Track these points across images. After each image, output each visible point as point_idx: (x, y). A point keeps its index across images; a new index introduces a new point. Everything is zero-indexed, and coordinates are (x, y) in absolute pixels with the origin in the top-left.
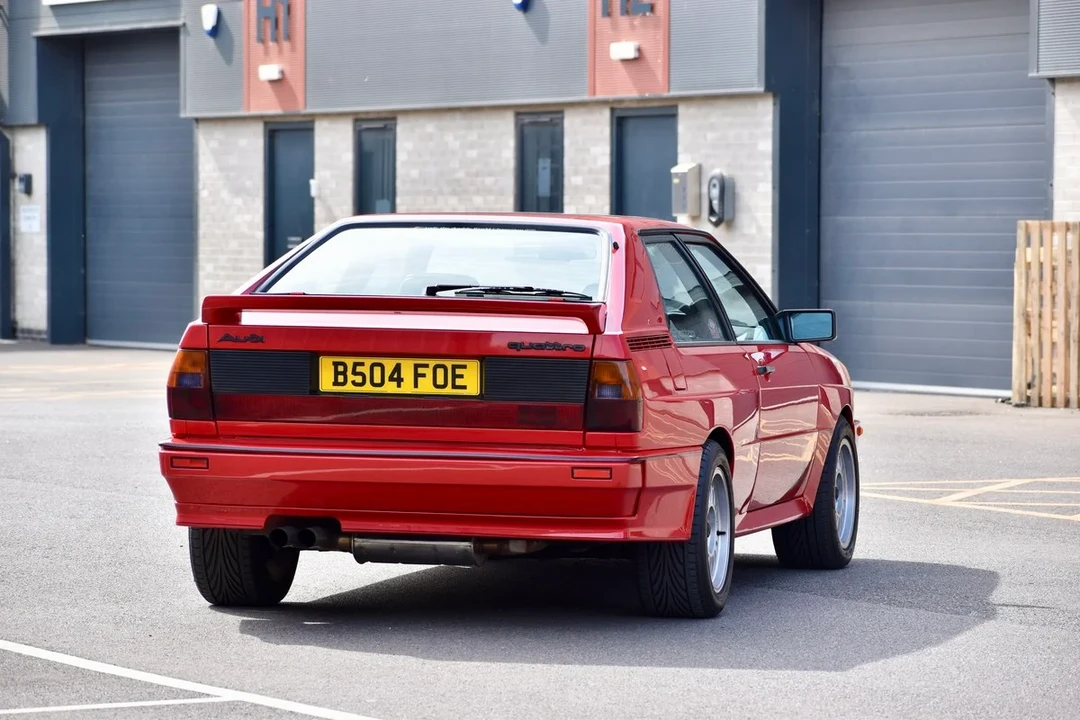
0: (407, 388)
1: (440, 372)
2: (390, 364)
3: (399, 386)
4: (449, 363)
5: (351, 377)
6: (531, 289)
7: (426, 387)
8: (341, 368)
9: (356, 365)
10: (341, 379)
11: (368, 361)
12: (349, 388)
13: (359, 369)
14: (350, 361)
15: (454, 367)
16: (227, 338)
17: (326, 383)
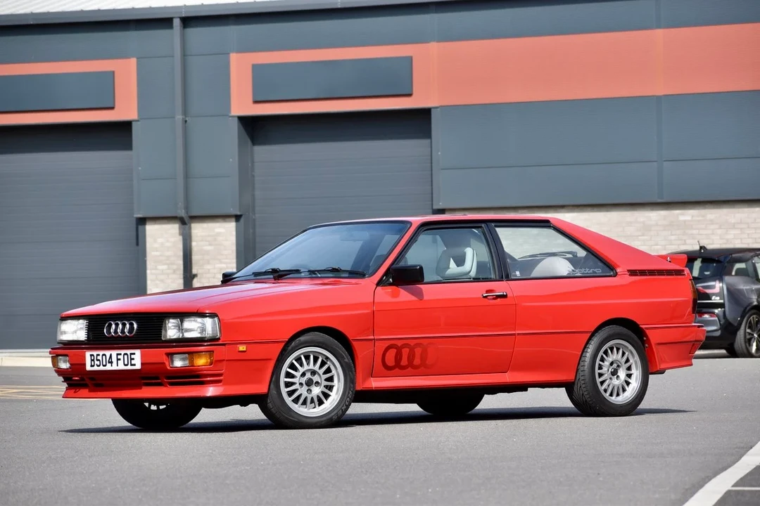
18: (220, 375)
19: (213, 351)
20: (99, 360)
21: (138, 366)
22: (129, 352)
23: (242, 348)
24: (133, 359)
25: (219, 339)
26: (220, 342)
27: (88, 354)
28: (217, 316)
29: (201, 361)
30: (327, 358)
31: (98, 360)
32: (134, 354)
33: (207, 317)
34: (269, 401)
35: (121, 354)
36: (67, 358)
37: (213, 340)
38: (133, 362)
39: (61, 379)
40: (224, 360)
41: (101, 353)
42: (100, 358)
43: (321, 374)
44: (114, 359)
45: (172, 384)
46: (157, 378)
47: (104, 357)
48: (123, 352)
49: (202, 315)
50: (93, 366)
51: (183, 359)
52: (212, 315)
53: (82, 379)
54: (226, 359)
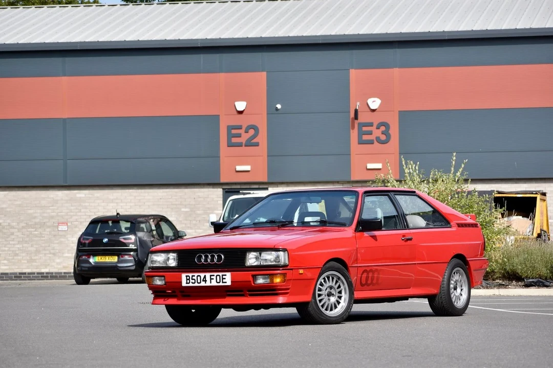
18: (288, 289)
19: (286, 274)
20: (194, 279)
21: (229, 283)
22: (221, 274)
23: (301, 271)
24: (225, 279)
25: (288, 265)
26: (289, 268)
27: (184, 276)
28: (287, 250)
29: (278, 280)
30: (339, 278)
31: (192, 279)
32: (226, 275)
33: (280, 251)
34: (309, 306)
35: (214, 275)
36: (163, 278)
37: (285, 266)
38: (224, 280)
39: (151, 292)
40: (291, 280)
41: (196, 275)
42: (195, 278)
43: (336, 289)
44: (208, 278)
45: (251, 295)
46: (242, 291)
47: (199, 277)
48: (215, 274)
49: (277, 250)
50: (189, 283)
51: (263, 279)
52: (284, 250)
53: (173, 292)
54: (292, 279)
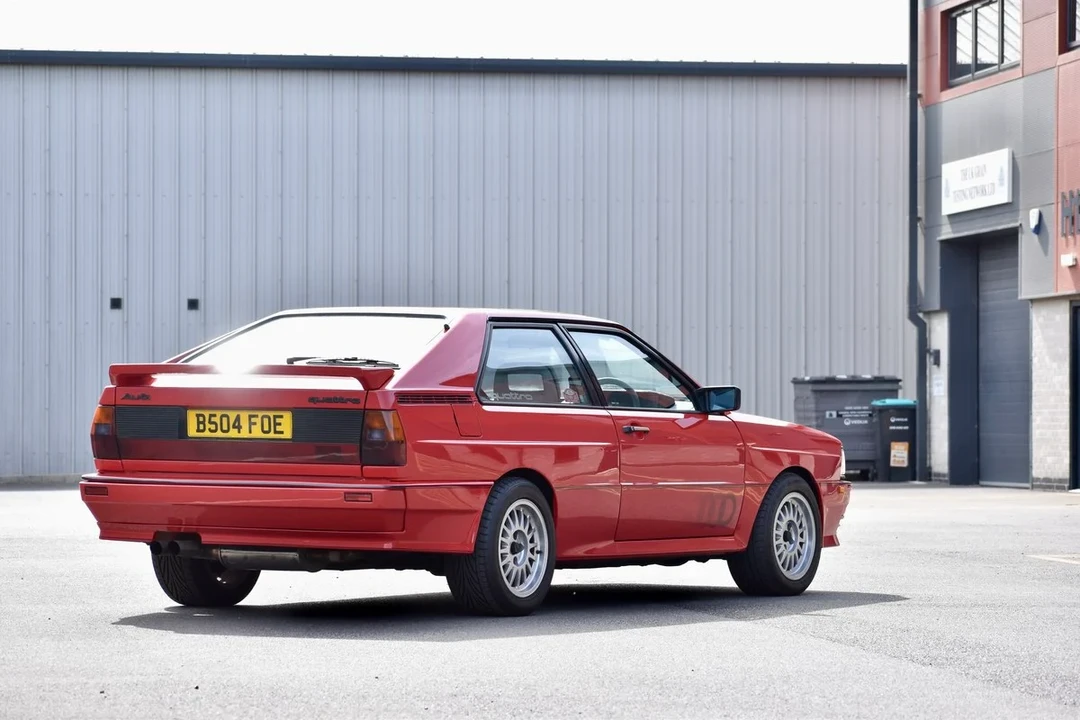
0: (244, 434)
1: (266, 421)
2: (233, 415)
3: (239, 432)
4: (271, 414)
5: (208, 426)
6: (356, 359)
7: (257, 433)
8: (201, 419)
9: (211, 416)
10: (201, 427)
11: (219, 413)
12: (207, 434)
13: (213, 419)
14: (207, 414)
15: (275, 417)
16: (127, 396)
17: (192, 431)
